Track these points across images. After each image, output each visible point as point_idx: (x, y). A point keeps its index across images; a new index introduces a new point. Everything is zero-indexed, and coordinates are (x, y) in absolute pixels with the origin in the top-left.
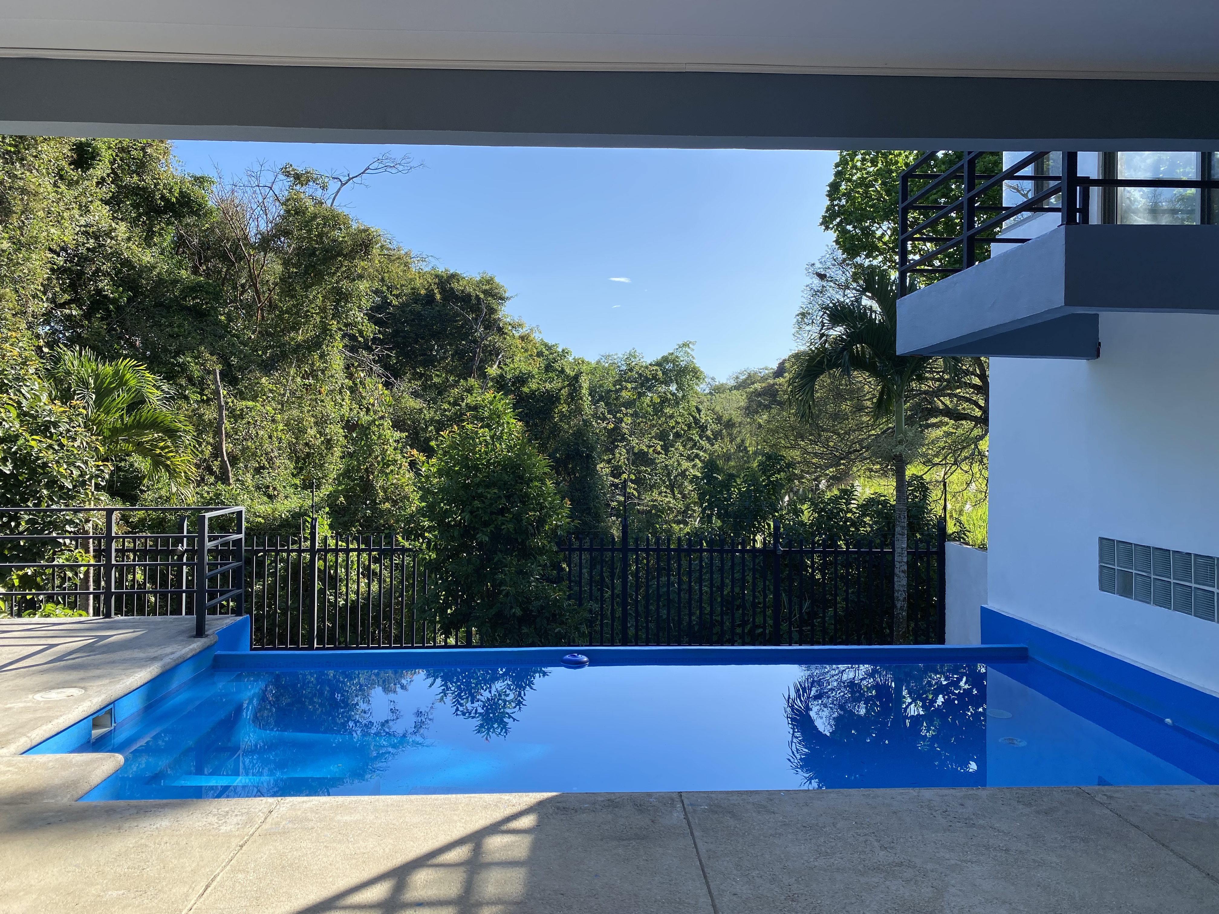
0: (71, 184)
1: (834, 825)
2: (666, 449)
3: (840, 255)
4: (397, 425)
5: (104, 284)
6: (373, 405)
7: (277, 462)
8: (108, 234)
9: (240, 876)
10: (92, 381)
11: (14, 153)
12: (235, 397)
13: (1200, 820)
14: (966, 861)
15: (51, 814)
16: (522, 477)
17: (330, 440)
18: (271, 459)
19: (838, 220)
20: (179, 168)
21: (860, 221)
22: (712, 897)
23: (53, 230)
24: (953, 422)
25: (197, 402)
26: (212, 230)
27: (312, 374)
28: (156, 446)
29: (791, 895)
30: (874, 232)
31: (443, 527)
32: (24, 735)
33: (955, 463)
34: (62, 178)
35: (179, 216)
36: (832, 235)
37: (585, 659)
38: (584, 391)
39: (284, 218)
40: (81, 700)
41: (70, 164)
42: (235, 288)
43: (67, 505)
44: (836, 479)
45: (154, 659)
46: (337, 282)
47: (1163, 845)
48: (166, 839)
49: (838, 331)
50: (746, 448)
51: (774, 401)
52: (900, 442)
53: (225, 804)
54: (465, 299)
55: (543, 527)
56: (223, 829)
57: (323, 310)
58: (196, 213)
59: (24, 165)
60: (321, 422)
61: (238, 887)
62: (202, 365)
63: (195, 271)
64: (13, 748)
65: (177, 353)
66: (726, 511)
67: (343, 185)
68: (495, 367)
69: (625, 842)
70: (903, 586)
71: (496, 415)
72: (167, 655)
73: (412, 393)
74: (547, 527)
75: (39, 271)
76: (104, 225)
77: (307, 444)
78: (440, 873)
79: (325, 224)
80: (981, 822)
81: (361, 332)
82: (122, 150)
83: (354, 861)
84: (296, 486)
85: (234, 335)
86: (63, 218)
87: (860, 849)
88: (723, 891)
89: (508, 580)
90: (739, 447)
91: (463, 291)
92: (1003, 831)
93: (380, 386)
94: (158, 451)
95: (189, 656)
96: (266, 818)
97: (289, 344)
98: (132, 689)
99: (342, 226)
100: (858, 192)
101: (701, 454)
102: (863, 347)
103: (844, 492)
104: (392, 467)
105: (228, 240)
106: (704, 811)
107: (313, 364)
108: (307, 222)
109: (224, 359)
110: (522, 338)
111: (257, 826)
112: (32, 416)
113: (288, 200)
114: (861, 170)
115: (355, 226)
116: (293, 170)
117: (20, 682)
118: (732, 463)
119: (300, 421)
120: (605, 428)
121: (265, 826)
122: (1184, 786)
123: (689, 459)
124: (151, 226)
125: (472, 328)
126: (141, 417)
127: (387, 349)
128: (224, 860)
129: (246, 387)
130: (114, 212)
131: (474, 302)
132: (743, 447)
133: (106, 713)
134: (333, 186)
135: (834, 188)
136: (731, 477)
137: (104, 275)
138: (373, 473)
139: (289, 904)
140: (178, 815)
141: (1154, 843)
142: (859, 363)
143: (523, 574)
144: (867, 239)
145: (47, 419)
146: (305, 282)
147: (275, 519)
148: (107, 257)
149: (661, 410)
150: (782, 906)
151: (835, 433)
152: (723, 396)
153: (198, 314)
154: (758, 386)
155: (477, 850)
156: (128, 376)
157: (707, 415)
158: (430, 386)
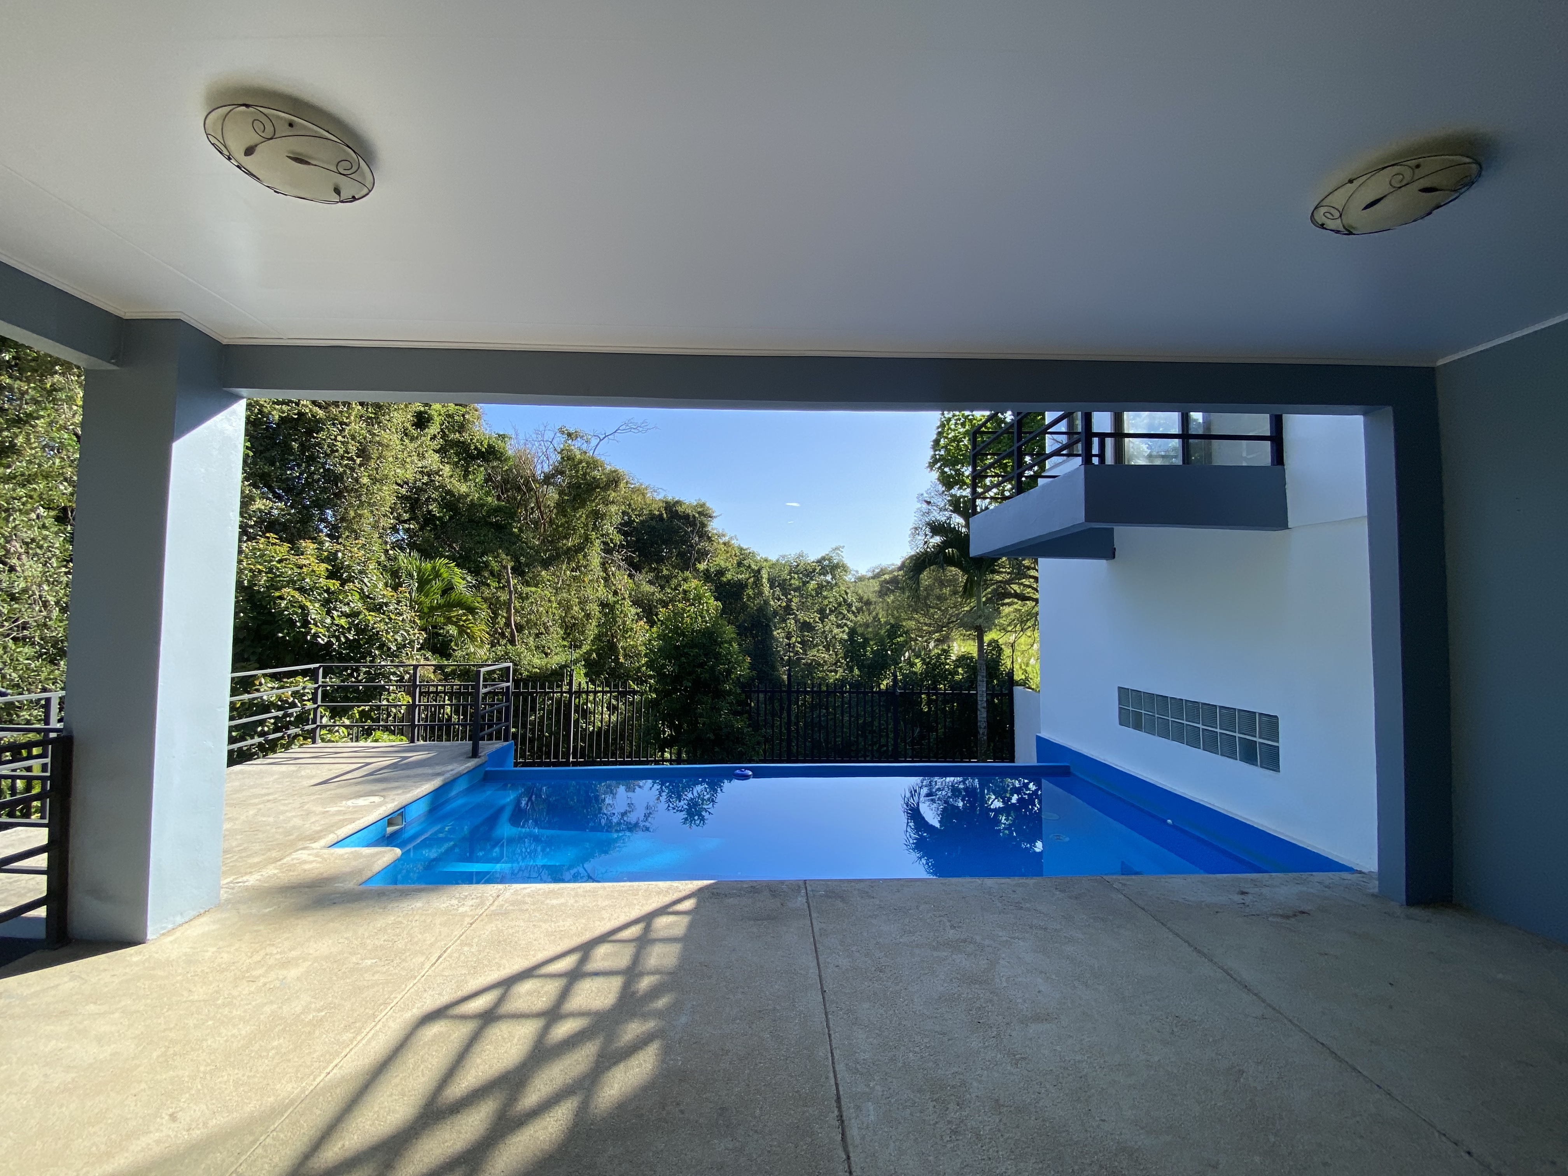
0: (412, 439)
1: (918, 907)
2: (822, 620)
3: (941, 488)
4: (636, 603)
5: (433, 507)
6: (621, 590)
7: (552, 630)
8: (437, 473)
9: (466, 949)
10: (415, 574)
11: (374, 418)
12: (523, 585)
13: (1190, 903)
14: (1014, 938)
15: (337, 895)
16: (716, 641)
17: (590, 614)
18: (548, 627)
19: (939, 464)
20: (488, 429)
21: (954, 466)
22: (819, 968)
23: (398, 471)
24: (1020, 602)
25: (496, 588)
26: (510, 470)
27: (578, 568)
28: (461, 619)
29: (879, 966)
30: (963, 472)
31: (661, 676)
32: (333, 832)
33: (1022, 630)
34: (406, 435)
35: (486, 460)
36: (935, 475)
37: (750, 773)
38: (764, 580)
39: (560, 463)
40: (380, 805)
41: (412, 426)
42: (526, 510)
43: (392, 661)
44: (939, 641)
45: (438, 774)
46: (596, 506)
47: (1162, 924)
48: (417, 917)
49: (937, 540)
50: (879, 619)
51: (897, 588)
52: (980, 617)
53: (466, 890)
54: (686, 517)
55: (730, 675)
56: (461, 910)
57: (586, 525)
58: (499, 459)
59: (380, 426)
60: (583, 602)
61: (462, 958)
62: (501, 562)
63: (499, 498)
64: (323, 842)
65: (483, 555)
66: (862, 663)
67: (601, 440)
68: (705, 563)
69: (759, 922)
70: (984, 718)
71: (699, 598)
72: (448, 771)
73: (648, 582)
74: (733, 676)
75: (388, 497)
76: (435, 467)
77: (572, 617)
78: (618, 946)
79: (588, 467)
80: (1028, 905)
81: (611, 540)
82: (449, 416)
83: (553, 938)
84: (565, 646)
85: (523, 542)
86: (405, 462)
87: (935, 928)
88: (828, 963)
89: (705, 714)
90: (874, 618)
91: (684, 512)
92: (1043, 913)
93: (626, 577)
94: (462, 623)
95: (465, 772)
96: (494, 902)
97: (562, 548)
98: (418, 797)
99: (600, 468)
100: (952, 446)
101: (849, 623)
102: (953, 551)
103: (944, 651)
104: (629, 633)
105: (522, 478)
106: (821, 896)
107: (579, 562)
108: (576, 465)
109: (516, 559)
110: (725, 544)
111: (486, 907)
112: (371, 598)
113: (562, 450)
114: (954, 430)
115: (609, 468)
116: (567, 430)
117: (340, 791)
118: (870, 630)
119: (569, 601)
120: (779, 606)
121: (492, 908)
122: (1179, 875)
123: (839, 626)
124: (468, 467)
125: (690, 537)
126: (450, 599)
127: (630, 552)
128: (456, 936)
129: (530, 578)
130: (442, 458)
131: (691, 519)
132: (876, 619)
133: (399, 815)
134: (594, 442)
135: (937, 442)
136: (866, 641)
137: (433, 500)
138: (616, 638)
139: (498, 972)
140: (430, 898)
141: (1155, 922)
142: (950, 561)
143: (716, 709)
144: (959, 477)
145: (381, 600)
146: (573, 506)
147: (547, 669)
148: (436, 489)
149: (821, 593)
150: (872, 976)
151: (940, 609)
152: (863, 583)
153: (499, 528)
154: (887, 577)
155: (647, 929)
156: (442, 571)
157: (852, 597)
158: (661, 577)
